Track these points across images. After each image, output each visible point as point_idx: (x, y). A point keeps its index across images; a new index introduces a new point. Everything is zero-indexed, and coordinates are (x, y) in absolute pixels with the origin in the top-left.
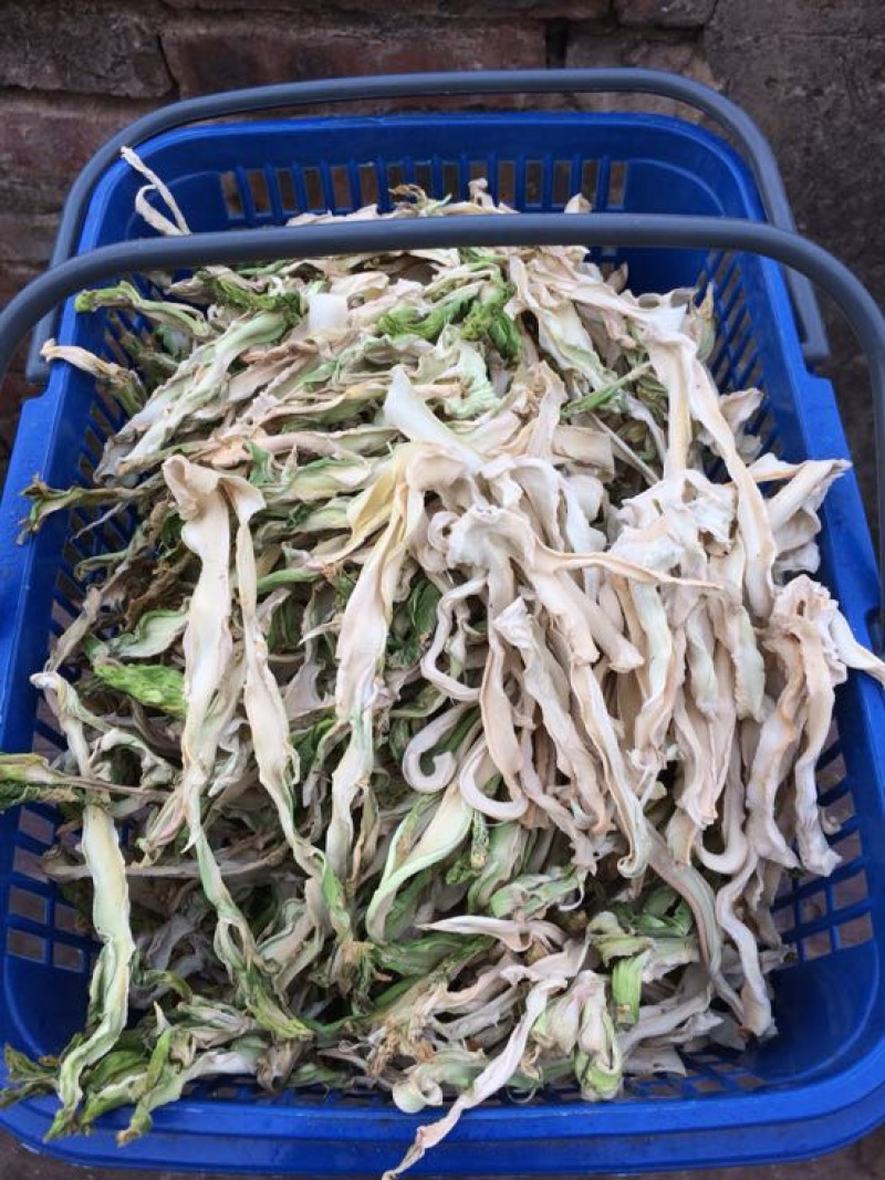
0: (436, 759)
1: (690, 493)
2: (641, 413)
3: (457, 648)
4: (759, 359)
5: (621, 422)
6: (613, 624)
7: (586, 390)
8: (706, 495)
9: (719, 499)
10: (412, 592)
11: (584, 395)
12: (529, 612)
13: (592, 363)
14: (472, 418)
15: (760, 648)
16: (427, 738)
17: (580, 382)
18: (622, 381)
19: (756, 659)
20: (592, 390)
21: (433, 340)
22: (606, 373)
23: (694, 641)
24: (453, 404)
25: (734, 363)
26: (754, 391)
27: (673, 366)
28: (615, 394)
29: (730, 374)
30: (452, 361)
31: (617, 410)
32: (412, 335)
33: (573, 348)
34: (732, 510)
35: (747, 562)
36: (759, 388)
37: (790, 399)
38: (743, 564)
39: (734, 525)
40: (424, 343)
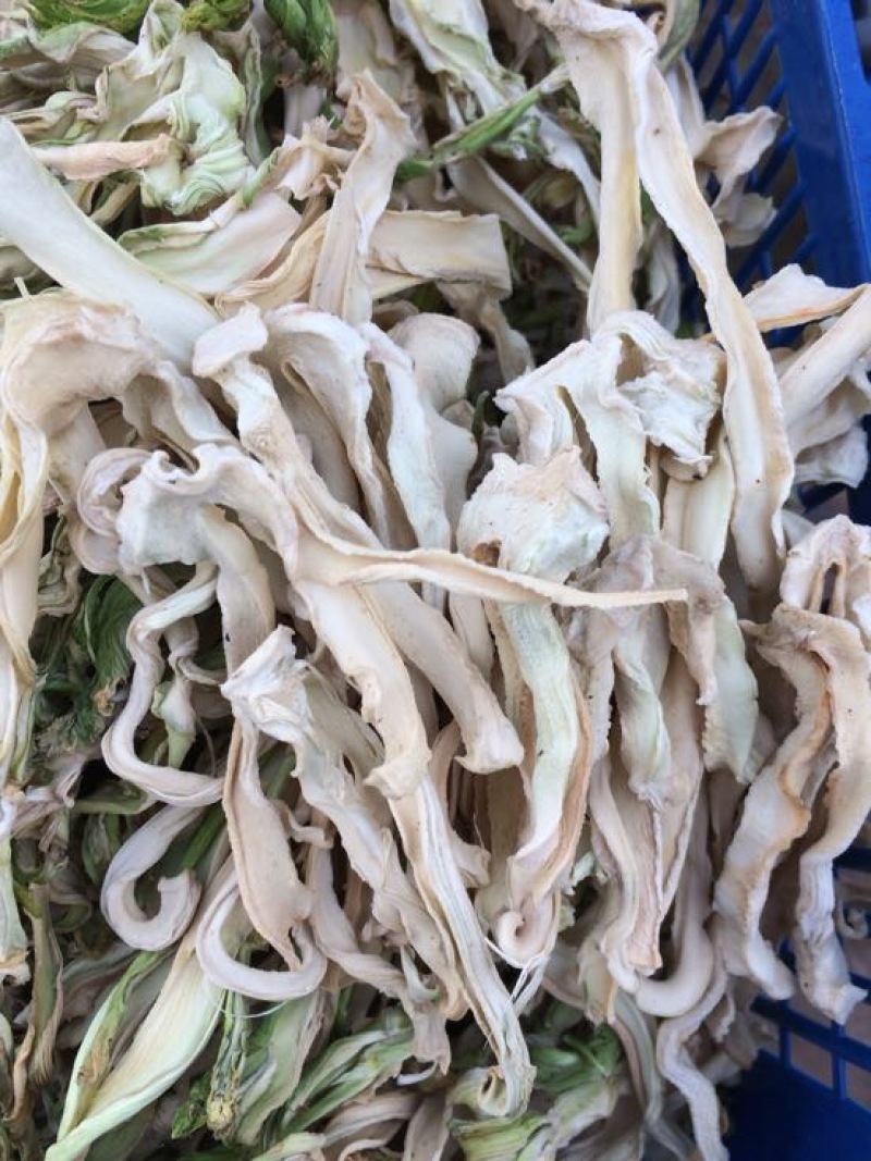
0: (164, 885)
1: (633, 365)
2: (568, 157)
3: (177, 709)
4: (776, 49)
5: (532, 174)
6: (473, 659)
7: (470, 110)
8: (665, 368)
9: (687, 376)
10: (82, 599)
11: (467, 122)
12: (300, 655)
13: (481, 60)
14: (198, 214)
15: (753, 659)
16: (144, 849)
17: (460, 97)
18: (533, 94)
19: (743, 680)
20: (479, 113)
21: (132, 35)
22: (505, 77)
23: (630, 672)
24: (159, 185)
25: (732, 52)
26: (766, 113)
27: (609, 84)
28: (521, 119)
29: (723, 73)
30: (170, 80)
31: (521, 155)
32: (82, 26)
33: (446, 31)
34: (713, 397)
35: (737, 494)
36: (775, 107)
37: (830, 129)
38: (730, 497)
39: (715, 430)
40: (115, 41)
